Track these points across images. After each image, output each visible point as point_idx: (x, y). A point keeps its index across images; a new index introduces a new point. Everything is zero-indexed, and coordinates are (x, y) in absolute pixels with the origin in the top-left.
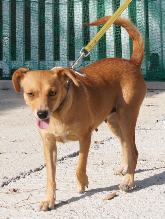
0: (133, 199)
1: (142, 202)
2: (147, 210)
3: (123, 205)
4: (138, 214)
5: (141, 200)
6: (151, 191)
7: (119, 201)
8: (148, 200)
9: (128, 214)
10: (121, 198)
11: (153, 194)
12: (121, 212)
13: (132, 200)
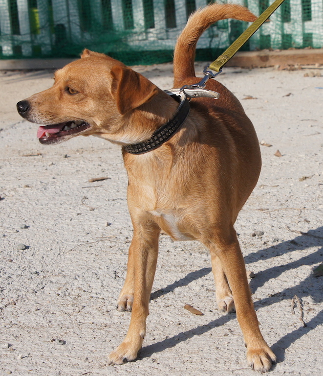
0: (21, 201)
1: (31, 204)
2: (37, 214)
3: (9, 210)
4: (26, 219)
5: (31, 202)
6: (44, 191)
7: (4, 205)
8: (40, 201)
9: (13, 220)
10: (7, 202)
11: (47, 194)
12: (5, 218)
13: (21, 203)
